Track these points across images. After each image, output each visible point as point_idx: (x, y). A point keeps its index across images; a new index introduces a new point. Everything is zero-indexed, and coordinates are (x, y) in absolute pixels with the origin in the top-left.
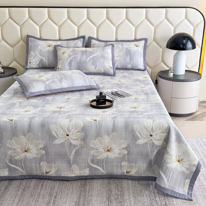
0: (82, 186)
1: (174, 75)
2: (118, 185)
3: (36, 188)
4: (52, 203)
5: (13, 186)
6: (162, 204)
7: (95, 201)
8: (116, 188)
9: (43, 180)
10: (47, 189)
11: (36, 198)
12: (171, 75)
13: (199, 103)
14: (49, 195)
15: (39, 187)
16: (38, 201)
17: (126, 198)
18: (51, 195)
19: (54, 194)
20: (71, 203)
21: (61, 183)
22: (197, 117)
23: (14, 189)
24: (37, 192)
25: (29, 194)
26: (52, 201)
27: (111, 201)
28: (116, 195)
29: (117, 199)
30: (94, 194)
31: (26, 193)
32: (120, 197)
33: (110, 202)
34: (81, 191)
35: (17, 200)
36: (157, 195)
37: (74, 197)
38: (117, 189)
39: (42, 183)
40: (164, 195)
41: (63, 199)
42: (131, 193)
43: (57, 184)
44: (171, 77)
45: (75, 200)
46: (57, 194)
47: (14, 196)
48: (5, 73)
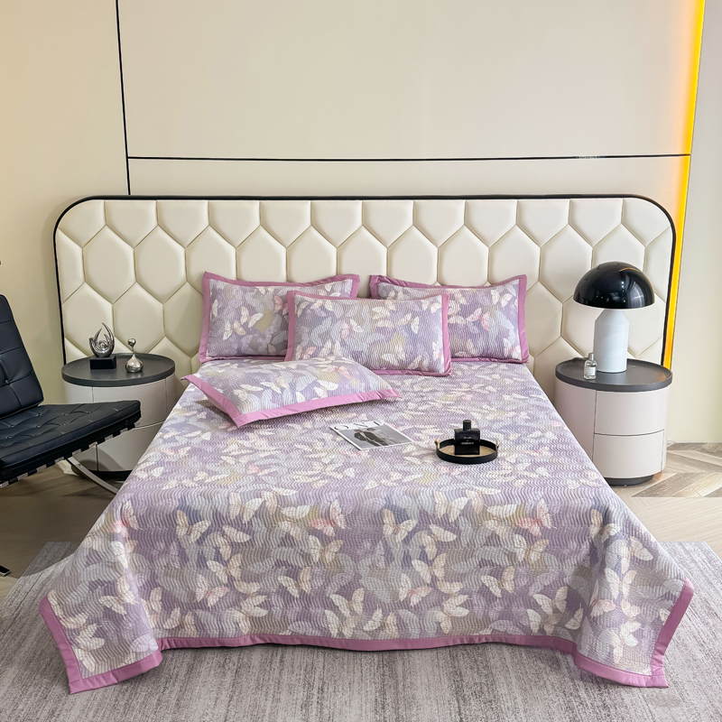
0: (385, 663)
1: (597, 372)
2: (476, 661)
3: (268, 668)
4: (315, 704)
5: (208, 663)
6: (595, 704)
7: (423, 699)
8: (471, 668)
9: (280, 649)
10: (297, 672)
11: (272, 691)
12: (591, 372)
13: (668, 449)
14: (305, 685)
15: (273, 666)
16: (278, 701)
17: (503, 691)
18: (308, 685)
19: (317, 684)
20: (364, 704)
21: (330, 655)
22: (665, 486)
23: (213, 672)
24: (271, 678)
25: (252, 684)
26: (315, 697)
27: (464, 700)
28: (476, 684)
29: (476, 694)
30: (419, 682)
31: (244, 680)
32: (486, 689)
33: (461, 702)
34: (383, 675)
35: (224, 697)
36: (581, 683)
37: (368, 689)
38: (476, 670)
40: (598, 683)
41: (340, 695)
42: (514, 680)
43: (319, 658)
44: (590, 378)
45: (373, 697)
46: (324, 683)
47: (215, 689)
48: (144, 372)
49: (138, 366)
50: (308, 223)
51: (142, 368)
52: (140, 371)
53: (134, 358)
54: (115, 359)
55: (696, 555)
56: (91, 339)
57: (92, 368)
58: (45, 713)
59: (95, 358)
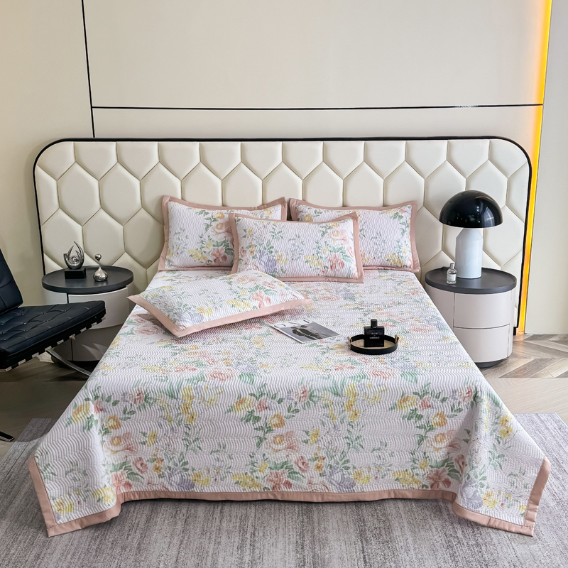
0: (304, 512)
2: (376, 510)
3: (211, 518)
4: (248, 546)
5: (163, 515)
6: (470, 543)
7: (334, 541)
8: (372, 516)
10: (234, 520)
11: (214, 536)
12: (452, 279)
14: (240, 531)
15: (215, 516)
16: (219, 544)
17: (397, 534)
18: (243, 531)
19: (250, 530)
20: (287, 545)
22: (524, 369)
23: (166, 522)
24: (213, 525)
25: (198, 530)
26: (249, 541)
27: (367, 541)
28: (376, 528)
29: (378, 536)
30: (331, 527)
31: (192, 527)
32: (383, 532)
33: (364, 542)
34: (303, 522)
35: (176, 541)
36: (459, 526)
37: (290, 533)
38: (376, 517)
39: (220, 508)
40: (472, 526)
41: (268, 538)
42: (406, 525)
43: (252, 510)
44: (451, 282)
45: (295, 539)
46: (255, 529)
47: (169, 535)
48: (109, 280)
49: (104, 276)
50: (239, 160)
51: (107, 278)
52: (105, 280)
53: (100, 269)
54: (85, 270)
55: (549, 424)
56: (65, 255)
57: (66, 278)
58: (32, 557)
59: (68, 270)
